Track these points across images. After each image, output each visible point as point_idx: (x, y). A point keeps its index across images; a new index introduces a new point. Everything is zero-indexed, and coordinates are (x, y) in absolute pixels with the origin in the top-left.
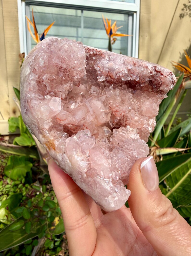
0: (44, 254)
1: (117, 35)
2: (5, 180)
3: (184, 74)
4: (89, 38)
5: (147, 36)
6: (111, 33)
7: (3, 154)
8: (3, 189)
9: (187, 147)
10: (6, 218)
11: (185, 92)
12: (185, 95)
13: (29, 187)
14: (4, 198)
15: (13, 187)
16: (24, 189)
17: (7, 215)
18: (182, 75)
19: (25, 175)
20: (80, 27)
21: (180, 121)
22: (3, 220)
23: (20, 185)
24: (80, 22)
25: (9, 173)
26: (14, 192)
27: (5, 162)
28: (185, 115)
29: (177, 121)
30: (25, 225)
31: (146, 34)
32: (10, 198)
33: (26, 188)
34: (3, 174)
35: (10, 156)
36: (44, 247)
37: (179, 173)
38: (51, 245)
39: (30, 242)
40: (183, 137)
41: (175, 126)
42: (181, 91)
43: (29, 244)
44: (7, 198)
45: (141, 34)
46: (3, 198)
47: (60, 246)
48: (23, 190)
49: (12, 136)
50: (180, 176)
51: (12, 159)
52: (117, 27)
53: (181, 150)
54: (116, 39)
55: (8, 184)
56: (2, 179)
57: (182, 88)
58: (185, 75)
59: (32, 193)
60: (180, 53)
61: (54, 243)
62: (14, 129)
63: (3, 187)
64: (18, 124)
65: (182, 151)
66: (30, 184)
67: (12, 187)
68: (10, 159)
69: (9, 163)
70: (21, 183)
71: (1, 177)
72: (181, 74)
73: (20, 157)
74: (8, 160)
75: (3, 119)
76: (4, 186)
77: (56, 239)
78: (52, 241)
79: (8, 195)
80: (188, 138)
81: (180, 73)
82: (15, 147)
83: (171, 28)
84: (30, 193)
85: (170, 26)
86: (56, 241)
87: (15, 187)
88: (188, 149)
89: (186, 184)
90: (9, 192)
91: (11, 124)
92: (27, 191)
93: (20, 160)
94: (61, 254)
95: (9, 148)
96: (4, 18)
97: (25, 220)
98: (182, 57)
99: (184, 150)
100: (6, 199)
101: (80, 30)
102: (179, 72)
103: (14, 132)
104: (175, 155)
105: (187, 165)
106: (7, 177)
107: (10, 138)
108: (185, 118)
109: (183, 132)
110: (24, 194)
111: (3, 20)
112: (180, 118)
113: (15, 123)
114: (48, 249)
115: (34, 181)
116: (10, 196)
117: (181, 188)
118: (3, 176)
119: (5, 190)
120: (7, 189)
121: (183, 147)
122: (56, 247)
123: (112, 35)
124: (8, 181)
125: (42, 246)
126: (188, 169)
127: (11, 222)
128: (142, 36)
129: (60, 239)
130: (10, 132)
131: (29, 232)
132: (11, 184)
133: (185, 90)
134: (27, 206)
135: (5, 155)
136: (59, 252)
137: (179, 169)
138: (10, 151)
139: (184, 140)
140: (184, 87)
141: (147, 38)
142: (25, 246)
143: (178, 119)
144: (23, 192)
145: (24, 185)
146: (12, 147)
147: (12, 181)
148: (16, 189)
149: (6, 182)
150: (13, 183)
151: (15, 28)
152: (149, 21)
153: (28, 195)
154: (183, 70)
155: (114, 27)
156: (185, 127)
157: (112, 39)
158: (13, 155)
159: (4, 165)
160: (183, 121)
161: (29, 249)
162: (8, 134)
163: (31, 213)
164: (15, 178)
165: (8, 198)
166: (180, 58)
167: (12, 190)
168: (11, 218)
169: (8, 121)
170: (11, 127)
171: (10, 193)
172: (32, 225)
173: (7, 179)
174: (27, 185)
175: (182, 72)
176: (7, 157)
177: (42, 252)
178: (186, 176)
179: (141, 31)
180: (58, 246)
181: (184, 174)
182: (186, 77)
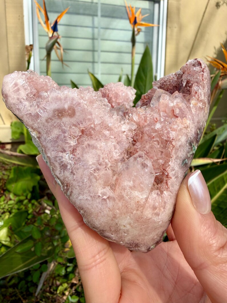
0: (54, 281)
1: (141, 25)
2: (7, 195)
3: (221, 71)
4: (107, 28)
5: (175, 27)
6: (135, 22)
7: (4, 165)
8: (5, 206)
9: (223, 158)
10: (8, 239)
11: (221, 93)
12: (221, 96)
13: (36, 203)
14: (7, 216)
15: (17, 203)
16: (30, 205)
17: (10, 235)
18: (219, 72)
19: (31, 190)
20: (97, 16)
21: (215, 128)
22: (6, 241)
23: (26, 202)
24: (97, 10)
25: (12, 187)
26: (18, 209)
27: (7, 175)
28: (220, 121)
29: (211, 127)
30: (34, 245)
31: (175, 25)
32: (14, 216)
33: (33, 204)
34: (5, 188)
35: (12, 168)
36: (53, 274)
37: (214, 188)
38: (62, 271)
39: (37, 267)
40: (218, 146)
41: (209, 133)
42: (217, 92)
43: (36, 270)
44: (9, 216)
45: (169, 25)
46: (5, 216)
47: (73, 272)
48: (29, 207)
49: (15, 144)
50: (215, 191)
51: (15, 170)
52: (142, 15)
53: (216, 161)
54: (140, 30)
55: (10, 199)
56: (3, 194)
57: (218, 87)
58: (222, 73)
59: (40, 210)
60: (215, 48)
61: (66, 270)
62: (17, 136)
63: (4, 204)
64: (23, 129)
65: (218, 162)
66: (37, 200)
67: (15, 203)
68: (12, 171)
69: (12, 176)
70: (27, 198)
71: (2, 192)
72: (217, 72)
73: (25, 168)
74: (10, 172)
75: (4, 124)
76: (6, 202)
77: (68, 264)
78: (64, 266)
79: (10, 213)
80: (225, 147)
81: (217, 70)
82: (20, 156)
83: (205, 18)
84: (37, 210)
85: (203, 16)
86: (69, 267)
87: (19, 204)
88: (224, 159)
89: (221, 200)
90: (12, 209)
91: (14, 129)
92: (34, 208)
93: (26, 172)
94: (75, 281)
95: (13, 158)
96: (7, 4)
97: (34, 240)
98: (217, 53)
99: (219, 160)
100: (9, 218)
101: (96, 19)
102: (215, 69)
103: (18, 139)
104: (209, 167)
105: (222, 178)
106: (9, 192)
107: (12, 146)
108: (220, 124)
109: (219, 140)
110: (30, 211)
111: (5, 6)
112: (215, 125)
113: (18, 129)
114: (59, 275)
115: (42, 197)
116: (13, 214)
117: (216, 205)
118: (4, 191)
119: (7, 207)
120: (10, 206)
121: (218, 157)
122: (68, 273)
123: (136, 25)
124: (11, 196)
125: (51, 273)
126: (224, 183)
127: (14, 244)
128: (170, 28)
129: (73, 264)
130: (12, 139)
131: (39, 254)
132: (14, 200)
133: (221, 90)
134: (36, 224)
135: (7, 167)
136: (72, 279)
137: (213, 183)
138: (14, 160)
139: (219, 149)
140: (220, 87)
141: (176, 30)
142: (31, 272)
143: (212, 125)
144: (29, 209)
145: (30, 201)
146: (16, 156)
147: (15, 196)
148: (20, 206)
149: (8, 198)
150: (17, 199)
151: (19, 16)
152: (178, 10)
153: (35, 213)
154: (220, 67)
155: (139, 16)
156: (220, 135)
157: (136, 29)
158: (16, 166)
159: (6, 177)
160: (217, 127)
161: (36, 275)
162: (10, 141)
163: (42, 232)
164: (20, 193)
165: (11, 216)
166: (215, 53)
167: (16, 207)
168: (15, 240)
169: (11, 125)
170: (13, 133)
171: (14, 211)
172: (43, 246)
173: (9, 194)
174: (33, 201)
175: (218, 69)
176: (9, 168)
177: (51, 280)
178: (222, 191)
179: (168, 22)
180: (71, 272)
181: (219, 189)
182: (223, 75)
